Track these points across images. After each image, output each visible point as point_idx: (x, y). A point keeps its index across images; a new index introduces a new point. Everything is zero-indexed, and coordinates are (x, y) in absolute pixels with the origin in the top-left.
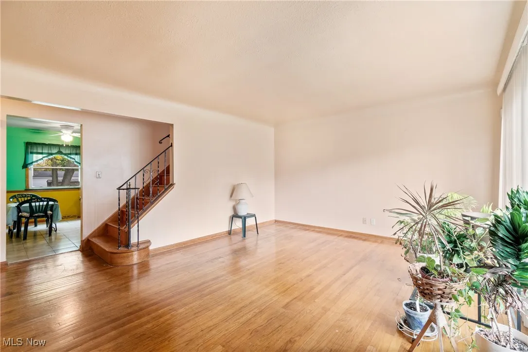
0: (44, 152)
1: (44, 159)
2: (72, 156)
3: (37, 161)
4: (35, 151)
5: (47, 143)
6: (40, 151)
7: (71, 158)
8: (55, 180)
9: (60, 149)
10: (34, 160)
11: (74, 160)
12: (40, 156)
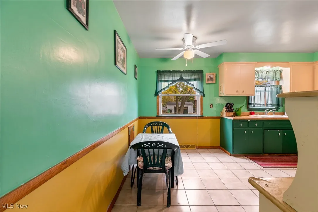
0: (169, 79)
1: (169, 86)
2: (192, 82)
3: (164, 89)
4: (163, 79)
5: (171, 70)
6: (166, 79)
7: (190, 84)
8: (177, 106)
9: (181, 76)
10: (163, 88)
11: (193, 86)
12: (166, 84)
